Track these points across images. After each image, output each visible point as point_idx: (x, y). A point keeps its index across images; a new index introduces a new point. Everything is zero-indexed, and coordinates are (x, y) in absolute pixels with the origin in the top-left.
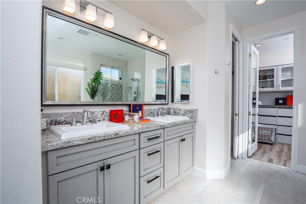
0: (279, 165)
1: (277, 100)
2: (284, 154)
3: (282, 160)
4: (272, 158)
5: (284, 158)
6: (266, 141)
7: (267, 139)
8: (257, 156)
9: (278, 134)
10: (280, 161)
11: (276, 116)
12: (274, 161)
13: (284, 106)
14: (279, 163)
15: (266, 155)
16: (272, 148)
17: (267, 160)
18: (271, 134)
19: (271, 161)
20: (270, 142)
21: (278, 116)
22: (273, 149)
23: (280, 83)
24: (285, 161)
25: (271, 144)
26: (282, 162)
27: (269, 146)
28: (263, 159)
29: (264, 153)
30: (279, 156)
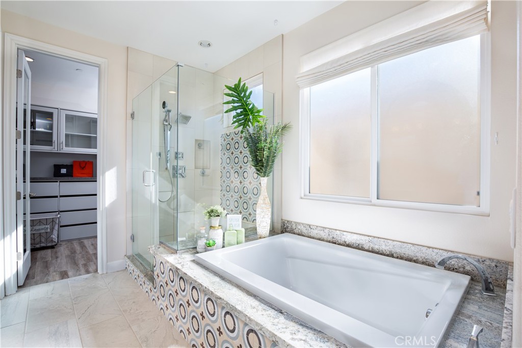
0: (80, 275)
1: (57, 168)
2: (78, 256)
3: (81, 266)
4: (64, 269)
5: (81, 262)
6: (43, 245)
7: (43, 240)
8: (38, 278)
9: (61, 226)
10: (78, 270)
11: (57, 197)
12: (70, 273)
13: (70, 179)
14: (78, 273)
15: (51, 269)
16: (56, 252)
17: (57, 277)
18: (52, 229)
19: (64, 275)
20: (50, 244)
21: (61, 196)
22: (59, 254)
23: (63, 139)
24: (85, 265)
25: (52, 247)
26: (83, 270)
27: (49, 251)
28: (50, 278)
29: (46, 266)
30: (75, 263)
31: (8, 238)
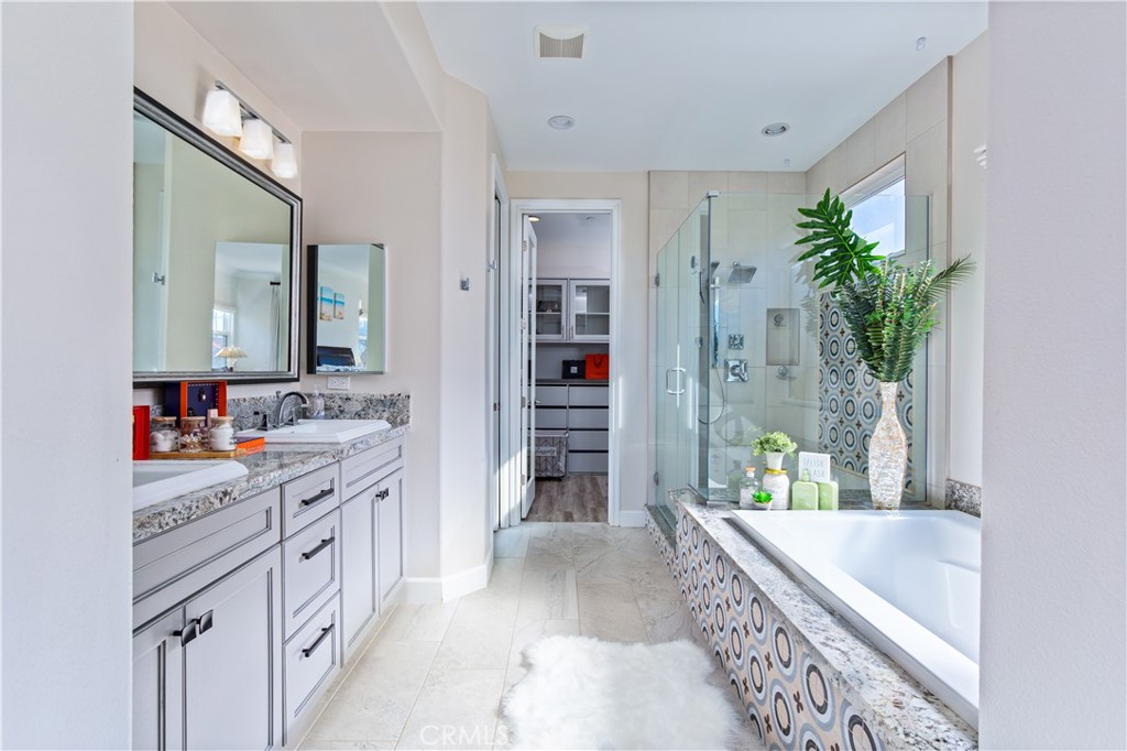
0: (587, 521)
1: (567, 364)
2: (588, 497)
3: (589, 509)
4: (569, 510)
5: (590, 505)
6: (549, 474)
7: (549, 468)
8: (540, 514)
9: (570, 451)
10: (585, 514)
11: (565, 407)
12: (575, 517)
13: (580, 381)
14: (584, 518)
15: (556, 507)
16: (563, 487)
17: (561, 517)
18: (559, 453)
19: (568, 517)
20: (556, 475)
21: (571, 407)
22: (566, 490)
23: (573, 322)
24: (594, 510)
25: (559, 479)
26: (590, 516)
27: (556, 483)
28: (554, 517)
29: (551, 503)
30: (583, 506)
31: (513, 459)
